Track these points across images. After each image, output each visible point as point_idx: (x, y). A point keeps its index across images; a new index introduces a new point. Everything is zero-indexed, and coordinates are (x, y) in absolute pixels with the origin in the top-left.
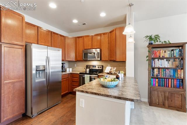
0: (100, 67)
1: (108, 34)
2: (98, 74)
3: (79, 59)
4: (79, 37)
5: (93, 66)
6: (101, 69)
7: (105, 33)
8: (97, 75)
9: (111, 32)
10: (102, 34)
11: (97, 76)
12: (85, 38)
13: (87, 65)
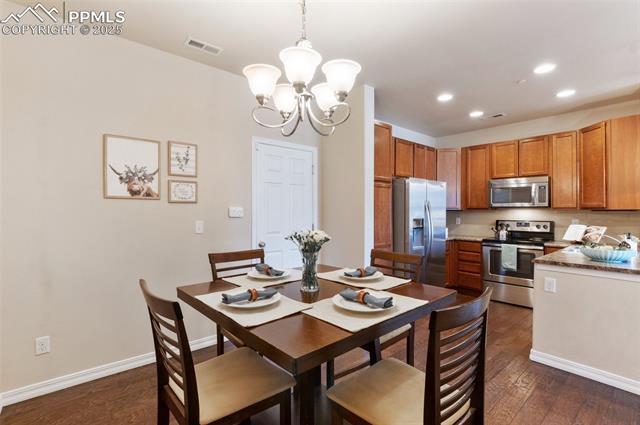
0: (545, 227)
1: (574, 135)
2: (546, 244)
3: (475, 205)
4: (473, 148)
5: (519, 224)
6: (548, 230)
7: (564, 133)
8: (542, 245)
9: (585, 131)
10: (554, 137)
11: (542, 248)
12: (494, 148)
13: (497, 221)
